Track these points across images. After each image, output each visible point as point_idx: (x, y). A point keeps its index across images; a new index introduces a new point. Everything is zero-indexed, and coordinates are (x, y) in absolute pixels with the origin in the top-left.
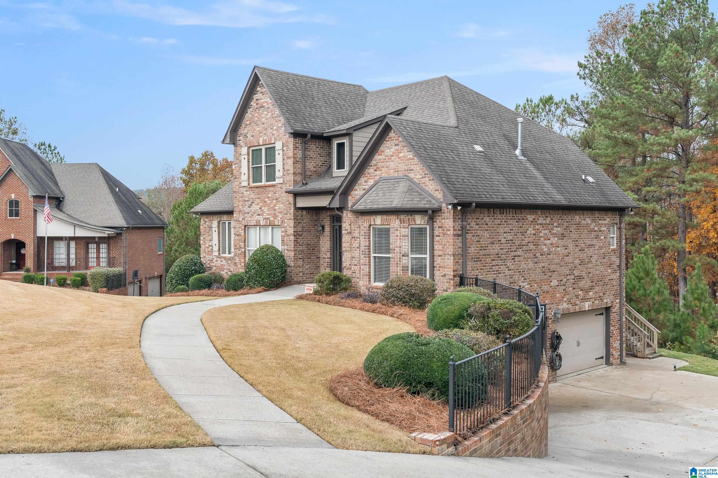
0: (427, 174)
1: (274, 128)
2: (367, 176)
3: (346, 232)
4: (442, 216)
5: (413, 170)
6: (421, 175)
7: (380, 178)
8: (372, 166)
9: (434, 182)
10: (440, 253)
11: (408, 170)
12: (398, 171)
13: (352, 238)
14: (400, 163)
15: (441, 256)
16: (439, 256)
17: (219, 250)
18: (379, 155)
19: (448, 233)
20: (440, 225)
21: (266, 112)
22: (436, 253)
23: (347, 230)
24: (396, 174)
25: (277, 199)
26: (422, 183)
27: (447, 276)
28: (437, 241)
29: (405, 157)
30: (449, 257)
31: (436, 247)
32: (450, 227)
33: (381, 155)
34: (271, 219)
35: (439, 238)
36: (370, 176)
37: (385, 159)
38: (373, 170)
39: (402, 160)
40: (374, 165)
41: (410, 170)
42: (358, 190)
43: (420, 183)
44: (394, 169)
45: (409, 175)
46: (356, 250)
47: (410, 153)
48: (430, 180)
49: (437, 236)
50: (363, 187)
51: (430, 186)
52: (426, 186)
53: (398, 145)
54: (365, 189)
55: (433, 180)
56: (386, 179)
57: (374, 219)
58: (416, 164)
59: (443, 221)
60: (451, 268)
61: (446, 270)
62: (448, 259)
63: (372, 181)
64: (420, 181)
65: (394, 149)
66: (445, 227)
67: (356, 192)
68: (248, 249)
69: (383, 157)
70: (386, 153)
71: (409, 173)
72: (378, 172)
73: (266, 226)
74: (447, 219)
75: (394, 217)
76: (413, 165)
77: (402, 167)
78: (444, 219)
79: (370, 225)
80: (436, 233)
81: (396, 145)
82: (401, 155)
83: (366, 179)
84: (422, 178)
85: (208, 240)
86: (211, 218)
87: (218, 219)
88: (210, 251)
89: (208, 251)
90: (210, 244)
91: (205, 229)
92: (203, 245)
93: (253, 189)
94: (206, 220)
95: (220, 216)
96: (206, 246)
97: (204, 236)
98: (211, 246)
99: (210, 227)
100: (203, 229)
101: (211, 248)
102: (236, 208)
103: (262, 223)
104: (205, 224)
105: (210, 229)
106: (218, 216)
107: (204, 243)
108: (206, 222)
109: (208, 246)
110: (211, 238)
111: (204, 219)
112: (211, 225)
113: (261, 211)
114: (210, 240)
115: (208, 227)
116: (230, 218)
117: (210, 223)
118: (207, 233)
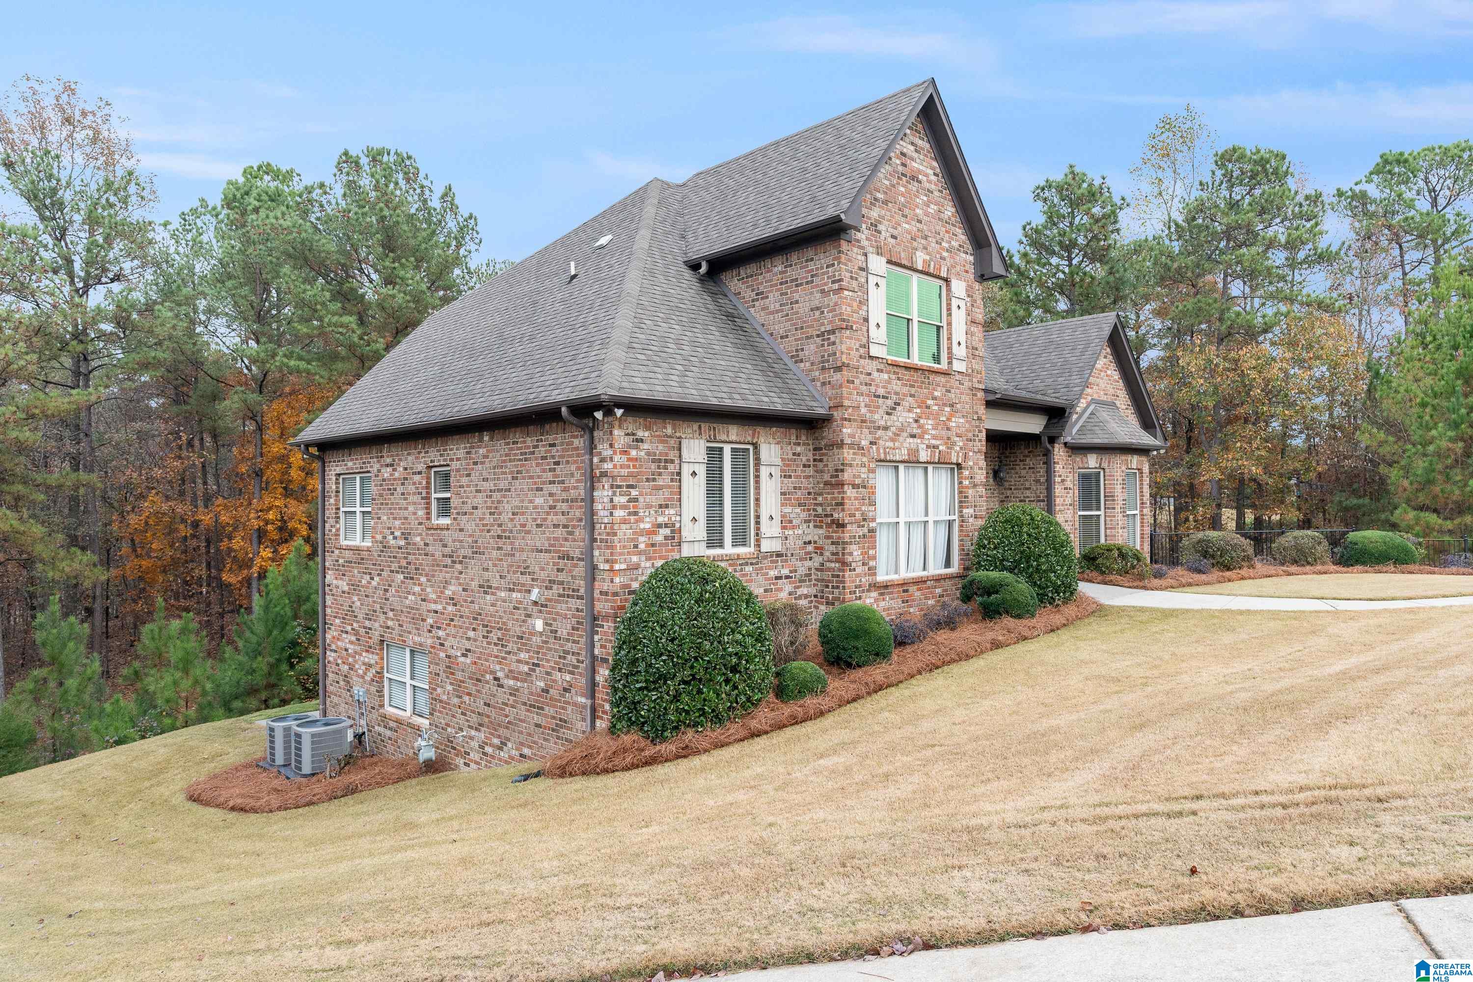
0: (1130, 406)
1: (944, 244)
3: (1059, 479)
5: (1118, 397)
6: (1125, 405)
7: (1092, 399)
12: (1106, 394)
13: (1065, 489)
21: (925, 199)
23: (1060, 476)
24: (1105, 398)
25: (952, 405)
34: (941, 447)
37: (1095, 373)
44: (1103, 390)
45: (1116, 402)
46: (1068, 509)
47: (1116, 373)
48: (1132, 413)
56: (1098, 404)
63: (1084, 401)
64: (1125, 412)
65: (1102, 361)
68: (878, 521)
71: (1115, 400)
72: (1089, 390)
76: (1118, 389)
77: (1110, 389)
79: (1078, 468)
82: (1108, 372)
84: (1126, 409)
85: (651, 507)
86: (669, 430)
87: (700, 434)
88: (661, 545)
89: (653, 545)
90: (660, 519)
91: (634, 467)
92: (624, 526)
93: (896, 370)
94: (640, 434)
95: (712, 425)
96: (642, 526)
97: (634, 493)
98: (666, 526)
99: (660, 461)
100: (629, 467)
101: (667, 531)
102: (850, 410)
103: (924, 456)
104: (637, 448)
105: (659, 467)
106: (703, 425)
107: (632, 518)
108: (642, 441)
109: (653, 525)
110: (669, 499)
111: (630, 431)
112: (667, 454)
113: (919, 427)
114: (661, 506)
115: (653, 461)
116: (753, 437)
117: (661, 447)
118: (648, 480)
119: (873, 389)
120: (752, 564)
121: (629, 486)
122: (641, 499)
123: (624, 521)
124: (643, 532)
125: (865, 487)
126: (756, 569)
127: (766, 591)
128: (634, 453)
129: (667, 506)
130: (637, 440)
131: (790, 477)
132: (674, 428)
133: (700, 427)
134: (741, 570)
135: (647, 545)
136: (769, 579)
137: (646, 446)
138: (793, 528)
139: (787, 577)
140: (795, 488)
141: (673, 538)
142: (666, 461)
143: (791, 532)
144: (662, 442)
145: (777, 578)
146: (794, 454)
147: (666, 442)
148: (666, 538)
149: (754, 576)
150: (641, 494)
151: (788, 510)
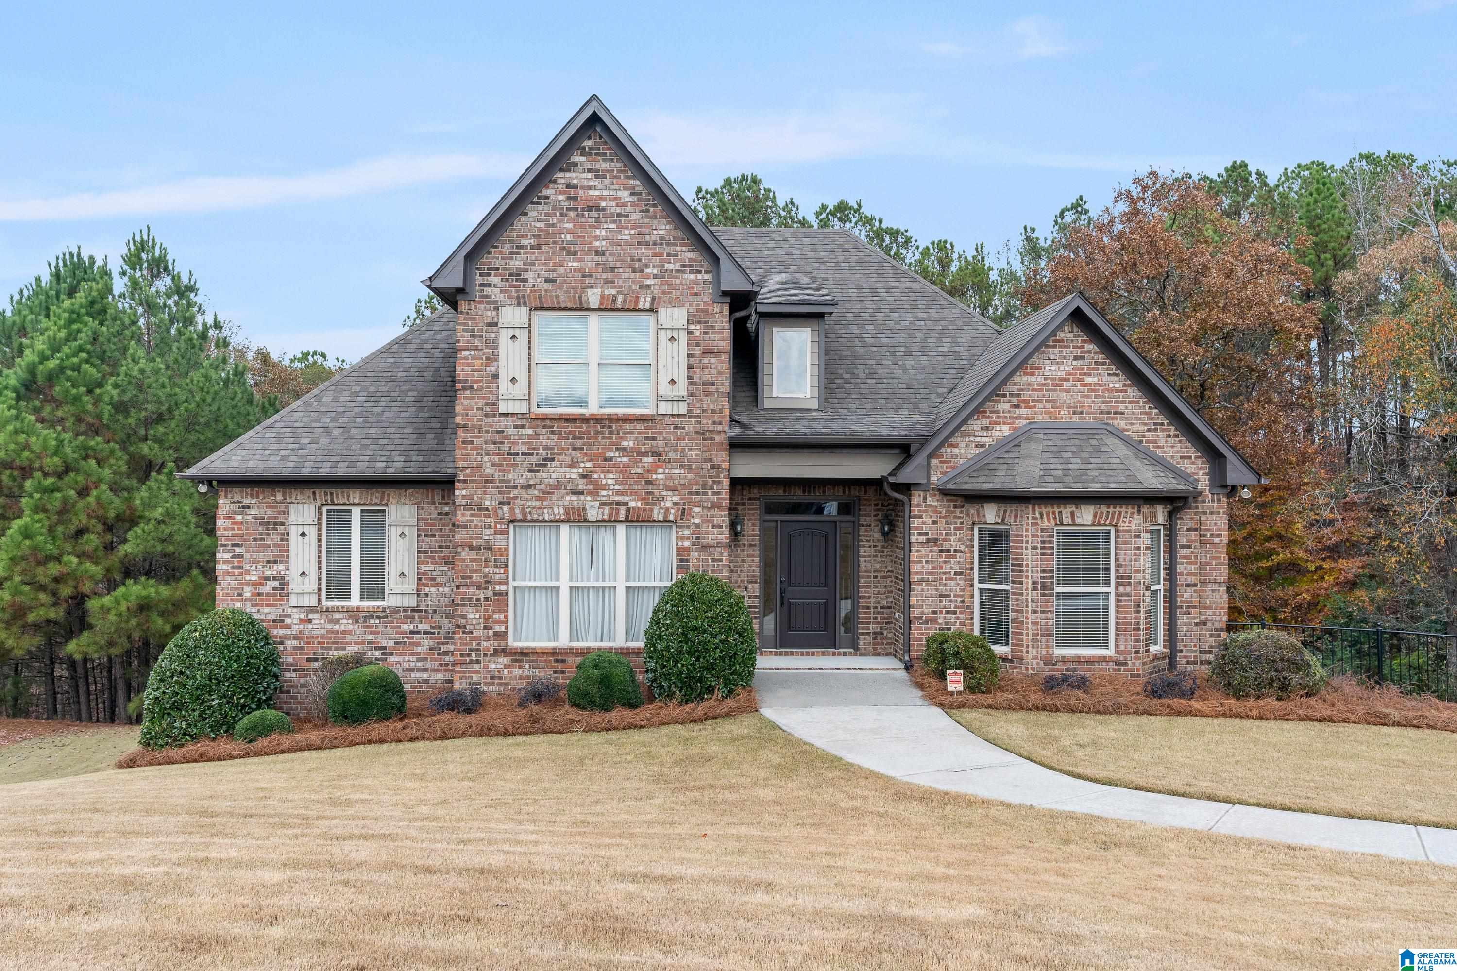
0: (1162, 424)
1: (648, 271)
2: (988, 418)
3: (922, 539)
4: (1197, 507)
5: (1123, 413)
6: (1145, 424)
7: (1030, 423)
8: (1004, 395)
9: (1180, 441)
10: (1191, 580)
11: (1109, 413)
12: (1082, 413)
13: (941, 551)
14: (1088, 397)
15: (1195, 585)
16: (1188, 585)
17: (320, 590)
18: (1026, 374)
19: (1217, 540)
20: (1192, 524)
21: (612, 226)
22: (1180, 580)
23: (927, 534)
24: (1076, 418)
25: (659, 455)
26: (1147, 442)
27: (1209, 624)
28: (1185, 557)
29: (1100, 385)
30: (1216, 587)
31: (1180, 568)
32: (1219, 530)
33: (1033, 374)
34: (632, 504)
35: (1189, 550)
36: (998, 417)
37: (1044, 385)
38: (1007, 406)
39: (1093, 391)
40: (1012, 395)
41: (1116, 413)
42: (962, 445)
43: (1141, 442)
44: (1069, 407)
45: (1115, 422)
46: (952, 579)
47: (1116, 378)
48: (1169, 436)
49: (1182, 547)
50: (978, 439)
51: (1169, 449)
52: (1159, 447)
53: (1083, 358)
54: (983, 446)
55: (1177, 436)
56: (1046, 429)
57: (1072, 514)
58: (1130, 402)
59: (1203, 518)
60: (1222, 608)
61: (1209, 612)
62: (1213, 591)
63: (1006, 428)
64: (1144, 436)
65: (1069, 366)
66: (1208, 530)
67: (956, 451)
68: (516, 583)
69: (1040, 380)
70: (1047, 373)
71: (1113, 419)
72: (1023, 411)
73: (611, 522)
74: (1212, 513)
75: (1130, 510)
76: (1123, 402)
77: (1093, 405)
78: (1205, 513)
79: (974, 524)
80: (1182, 540)
81: (1076, 358)
82: (1089, 380)
83: (986, 422)
84: (1149, 430)
85: (259, 562)
86: (279, 497)
87: (315, 499)
88: (267, 594)
89: (259, 594)
90: (268, 573)
91: (239, 529)
92: (228, 578)
93: (549, 423)
94: (247, 501)
95: (328, 491)
96: (248, 578)
97: (238, 550)
98: (274, 578)
99: (268, 523)
100: (233, 529)
101: (276, 583)
102: (468, 471)
103: (593, 514)
104: (242, 513)
105: (267, 529)
106: (317, 491)
107: (236, 571)
108: (249, 507)
109: (260, 578)
110: (278, 556)
111: (235, 500)
112: (276, 518)
113: (590, 483)
114: (268, 562)
115: (261, 524)
116: (382, 499)
117: (269, 512)
118: (255, 540)
119: (505, 447)
120: (378, 617)
121: (234, 545)
122: (247, 556)
123: (227, 573)
124: (248, 583)
125: (490, 549)
126: (384, 622)
127: (396, 643)
128: (239, 518)
129: (275, 562)
130: (244, 507)
131: (434, 536)
132: (284, 495)
133: (314, 493)
134: (365, 622)
135: (253, 594)
136: (402, 633)
137: (253, 512)
138: (437, 585)
139: (426, 633)
140: (440, 547)
141: (283, 589)
142: (275, 524)
143: (433, 590)
144: (271, 507)
145: (412, 632)
146: (439, 514)
147: (276, 507)
148: (274, 589)
149: (381, 629)
150: (247, 551)
151: (429, 568)
